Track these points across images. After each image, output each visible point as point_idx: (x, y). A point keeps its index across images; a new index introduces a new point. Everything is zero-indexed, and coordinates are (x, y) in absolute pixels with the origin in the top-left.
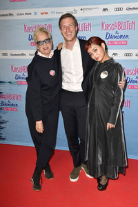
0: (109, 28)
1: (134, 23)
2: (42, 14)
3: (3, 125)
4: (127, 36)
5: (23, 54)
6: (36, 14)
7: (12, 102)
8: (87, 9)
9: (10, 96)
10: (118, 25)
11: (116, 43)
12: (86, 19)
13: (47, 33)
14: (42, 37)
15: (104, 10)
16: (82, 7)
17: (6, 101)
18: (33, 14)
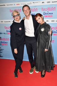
0: (45, 10)
1: (55, 8)
2: (17, 5)
3: (1, 51)
4: (52, 13)
5: (9, 22)
6: (14, 5)
7: (5, 41)
8: (35, 2)
9: (4, 39)
10: (49, 9)
11: (48, 16)
12: (35, 6)
13: (17, 12)
14: (16, 14)
15: (43, 3)
16: (34, 2)
17: (3, 41)
18: (13, 5)
